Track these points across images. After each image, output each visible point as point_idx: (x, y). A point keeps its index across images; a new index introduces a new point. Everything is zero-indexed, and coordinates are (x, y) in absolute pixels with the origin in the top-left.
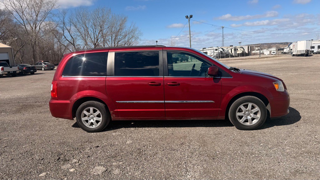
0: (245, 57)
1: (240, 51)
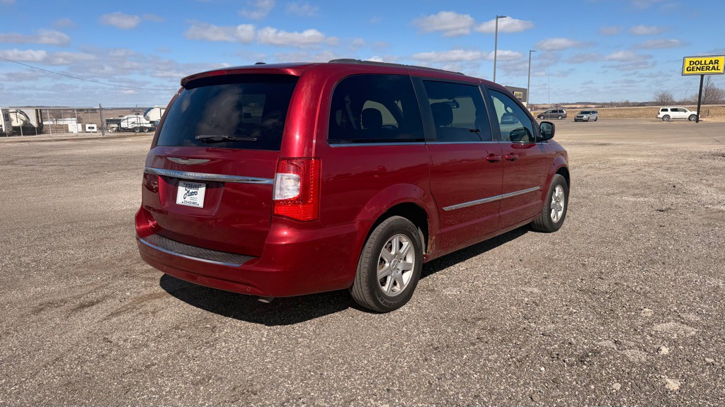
0: (37, 136)
1: (17, 122)
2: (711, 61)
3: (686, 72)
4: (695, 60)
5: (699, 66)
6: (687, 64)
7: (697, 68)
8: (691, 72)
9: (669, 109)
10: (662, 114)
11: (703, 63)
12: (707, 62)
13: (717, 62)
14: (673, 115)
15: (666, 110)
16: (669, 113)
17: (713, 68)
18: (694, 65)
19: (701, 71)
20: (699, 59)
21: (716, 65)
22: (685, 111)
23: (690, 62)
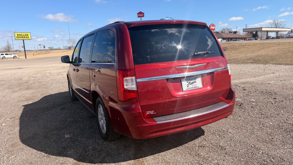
2: (25, 34)
3: (17, 38)
4: (19, 34)
5: (21, 36)
6: (16, 36)
7: (21, 37)
8: (19, 39)
9: (4, 54)
10: (2, 56)
11: (22, 35)
12: (24, 35)
13: (27, 35)
14: (6, 56)
15: (3, 55)
16: (5, 55)
17: (27, 37)
18: (19, 36)
19: (22, 38)
20: (21, 34)
21: (28, 36)
22: (11, 55)
23: (17, 34)
